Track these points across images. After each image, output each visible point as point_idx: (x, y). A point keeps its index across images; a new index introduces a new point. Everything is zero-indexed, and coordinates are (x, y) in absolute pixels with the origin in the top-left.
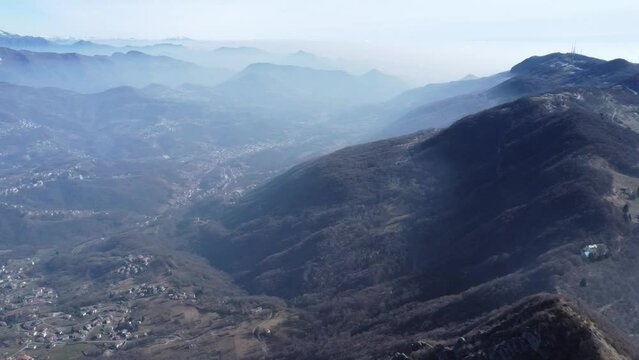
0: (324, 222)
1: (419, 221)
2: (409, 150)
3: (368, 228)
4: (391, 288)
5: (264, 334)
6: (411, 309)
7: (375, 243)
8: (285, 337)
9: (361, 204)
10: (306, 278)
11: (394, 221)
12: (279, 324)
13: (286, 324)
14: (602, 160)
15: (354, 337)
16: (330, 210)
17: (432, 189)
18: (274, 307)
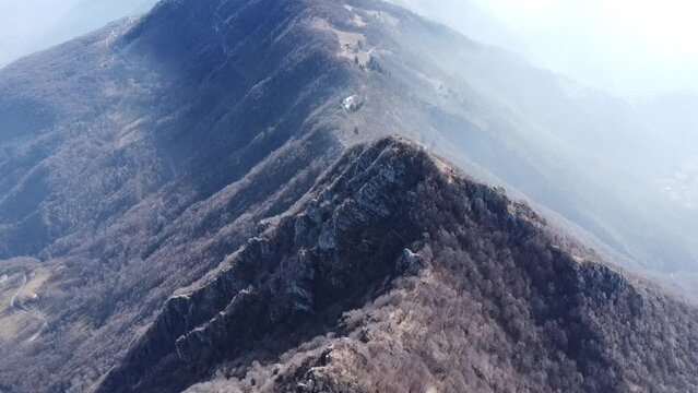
0: (38, 153)
1: (159, 122)
2: (111, 47)
3: (100, 145)
4: (161, 199)
5: (29, 302)
6: (196, 210)
7: (118, 159)
8: (61, 294)
9: (78, 121)
10: (48, 223)
11: (128, 131)
12: (44, 283)
13: (52, 280)
14: (322, 21)
15: (149, 259)
16: (40, 138)
17: (158, 85)
18: (25, 268)
